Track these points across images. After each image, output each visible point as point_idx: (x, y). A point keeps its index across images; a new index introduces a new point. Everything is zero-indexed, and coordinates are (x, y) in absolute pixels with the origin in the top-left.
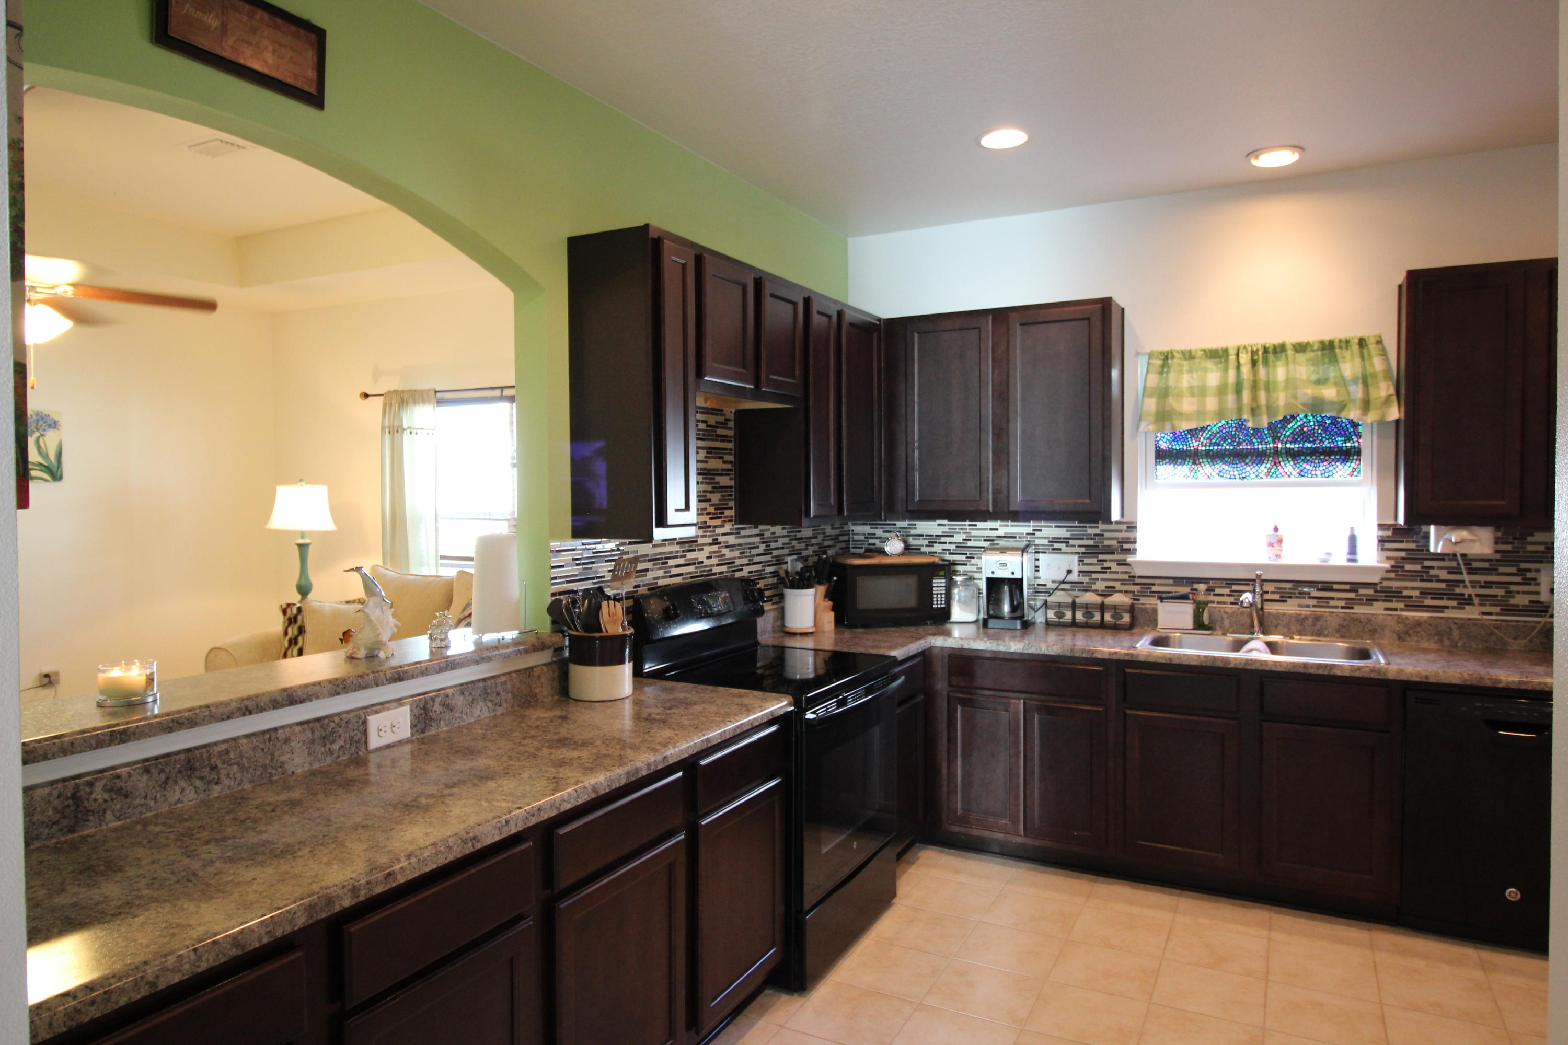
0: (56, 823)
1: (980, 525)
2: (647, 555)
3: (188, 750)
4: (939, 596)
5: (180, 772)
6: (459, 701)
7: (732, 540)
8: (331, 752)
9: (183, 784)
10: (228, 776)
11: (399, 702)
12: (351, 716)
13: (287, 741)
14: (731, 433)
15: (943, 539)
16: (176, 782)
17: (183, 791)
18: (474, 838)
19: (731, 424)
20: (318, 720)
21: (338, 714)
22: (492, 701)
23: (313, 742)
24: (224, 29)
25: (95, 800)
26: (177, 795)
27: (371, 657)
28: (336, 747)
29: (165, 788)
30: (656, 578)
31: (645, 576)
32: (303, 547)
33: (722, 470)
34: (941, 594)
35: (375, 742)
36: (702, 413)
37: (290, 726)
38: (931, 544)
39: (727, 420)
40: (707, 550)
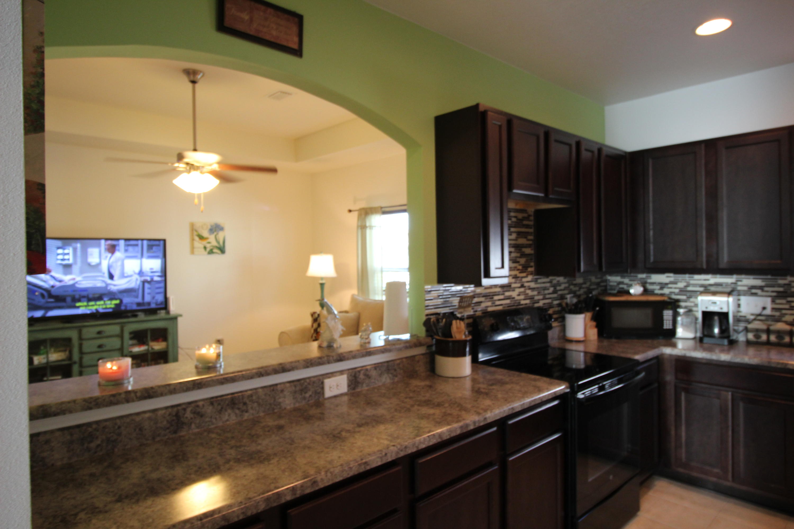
0: (168, 428)
1: (697, 277)
2: (480, 294)
3: (232, 394)
4: (668, 322)
5: (228, 405)
6: (374, 373)
7: (533, 285)
8: (304, 398)
9: (229, 411)
10: (252, 408)
11: (341, 372)
12: (315, 379)
13: (282, 391)
14: (531, 223)
15: (670, 286)
16: (226, 410)
17: (229, 415)
18: (366, 463)
19: (532, 218)
20: (299, 380)
21: (309, 378)
22: (392, 374)
23: (295, 392)
24: (251, 20)
25: (187, 418)
26: (226, 417)
27: (330, 346)
28: (307, 395)
29: (220, 413)
30: (487, 307)
31: (480, 305)
32: (322, 285)
33: (527, 244)
34: (669, 320)
35: (328, 393)
37: (284, 383)
38: (662, 288)
39: (529, 216)
40: (517, 291)
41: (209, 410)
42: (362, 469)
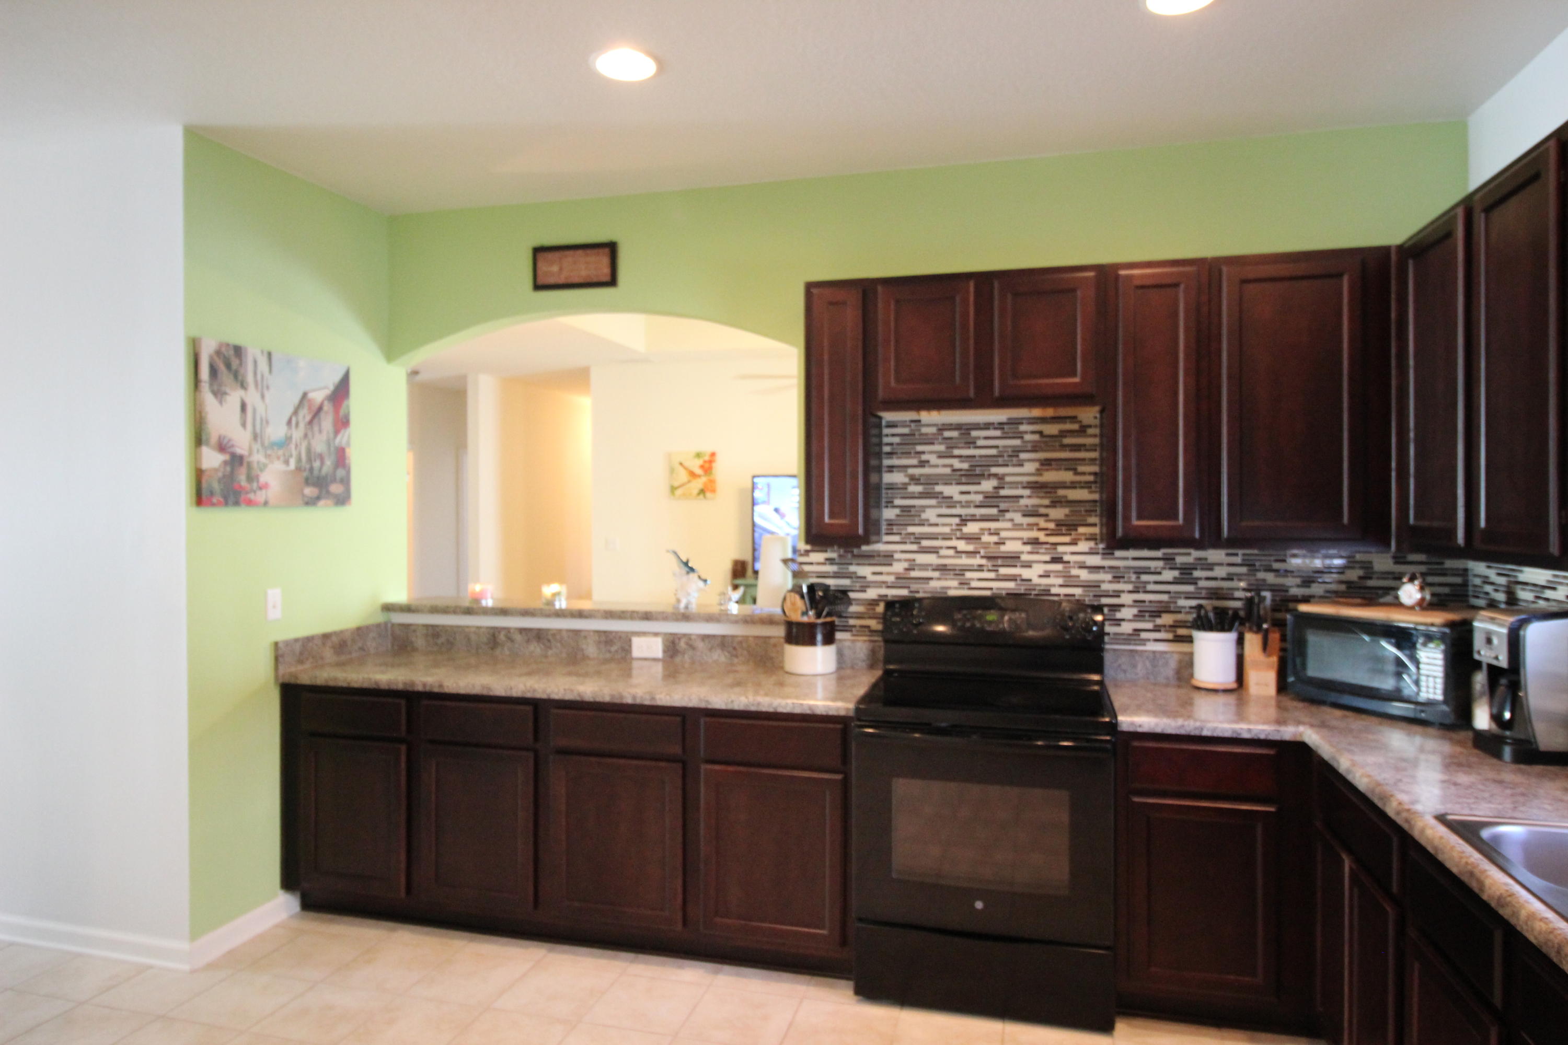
0: (487, 645)
2: (931, 565)
4: (1431, 679)
5: (536, 638)
6: (701, 645)
8: (610, 652)
9: (535, 645)
10: (556, 647)
11: (656, 634)
12: (623, 634)
13: (585, 637)
14: (1092, 441)
16: (532, 643)
17: (535, 648)
20: (605, 632)
21: (616, 632)
23: (601, 643)
28: (613, 649)
34: (1435, 677)
35: (636, 653)
36: (1029, 423)
39: (1084, 427)
40: (1039, 569)
41: (518, 637)
42: (485, 692)
